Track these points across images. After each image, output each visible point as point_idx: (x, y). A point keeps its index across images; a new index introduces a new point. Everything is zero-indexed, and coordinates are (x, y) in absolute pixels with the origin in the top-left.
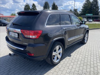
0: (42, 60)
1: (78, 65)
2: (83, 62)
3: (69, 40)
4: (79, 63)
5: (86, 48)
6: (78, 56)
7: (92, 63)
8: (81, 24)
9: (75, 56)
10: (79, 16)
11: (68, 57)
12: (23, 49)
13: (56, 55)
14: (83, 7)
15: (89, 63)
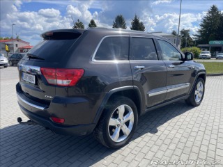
0: (85, 133)
1: (169, 153)
2: (181, 146)
3: (150, 95)
4: (172, 147)
5: (196, 114)
6: (174, 132)
7: (204, 148)
8: (183, 60)
9: (167, 132)
10: (194, 46)
11: (149, 134)
12: (42, 109)
13: (118, 125)
14: (202, 25)
15: (195, 149)
